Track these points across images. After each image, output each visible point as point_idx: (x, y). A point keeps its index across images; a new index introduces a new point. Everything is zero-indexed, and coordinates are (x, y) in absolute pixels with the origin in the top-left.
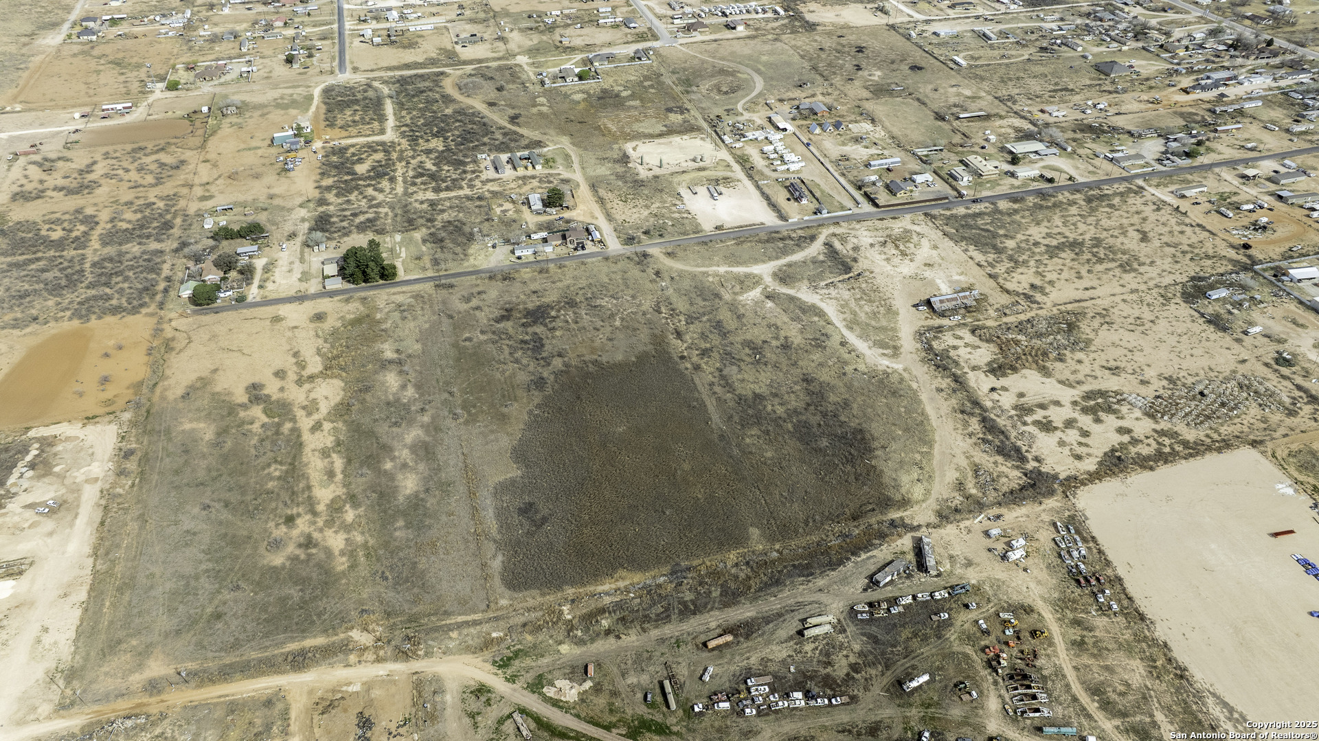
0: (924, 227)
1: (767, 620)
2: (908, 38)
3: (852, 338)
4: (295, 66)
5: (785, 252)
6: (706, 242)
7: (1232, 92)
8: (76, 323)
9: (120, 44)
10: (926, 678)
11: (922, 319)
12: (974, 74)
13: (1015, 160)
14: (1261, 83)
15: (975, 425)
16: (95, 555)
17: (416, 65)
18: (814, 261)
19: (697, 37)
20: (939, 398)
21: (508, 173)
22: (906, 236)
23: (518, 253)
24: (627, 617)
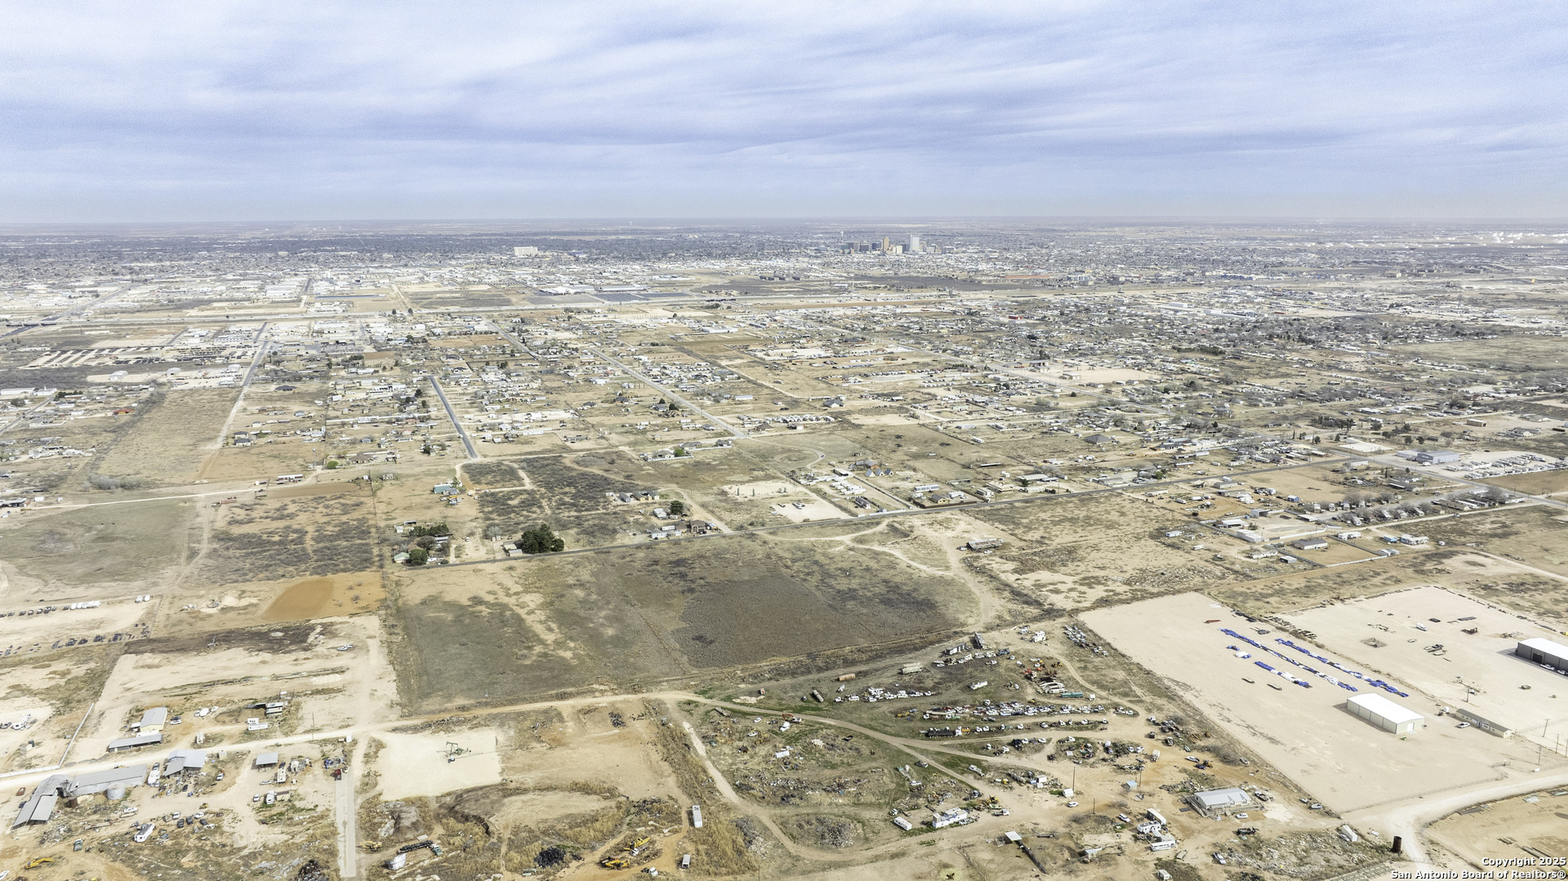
0: (959, 515)
1: (877, 670)
2: (937, 430)
3: (914, 564)
4: (432, 454)
5: (858, 530)
6: (797, 527)
7: (1188, 449)
8: (316, 577)
9: (271, 447)
10: (985, 683)
11: (965, 553)
12: (989, 445)
13: (1025, 483)
14: (1210, 444)
15: (1007, 594)
16: (391, 663)
17: (536, 453)
18: (882, 533)
19: (765, 433)
20: (981, 585)
21: (633, 502)
22: (948, 520)
23: (654, 536)
24: (779, 673)
